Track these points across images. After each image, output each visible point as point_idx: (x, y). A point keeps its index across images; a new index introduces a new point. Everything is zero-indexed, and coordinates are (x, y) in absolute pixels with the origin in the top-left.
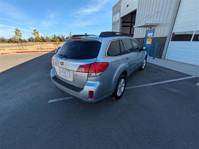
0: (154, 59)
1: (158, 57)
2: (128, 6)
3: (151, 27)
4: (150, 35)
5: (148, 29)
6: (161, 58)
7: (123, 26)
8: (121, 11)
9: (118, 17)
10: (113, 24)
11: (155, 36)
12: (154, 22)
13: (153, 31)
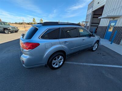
0: (111, 43)
1: (117, 43)
2: (98, 3)
3: (114, 18)
4: (113, 24)
5: (111, 19)
6: (119, 44)
7: (93, 17)
8: (93, 7)
9: (91, 11)
10: (87, 16)
11: (117, 25)
12: (117, 15)
13: (116, 22)
